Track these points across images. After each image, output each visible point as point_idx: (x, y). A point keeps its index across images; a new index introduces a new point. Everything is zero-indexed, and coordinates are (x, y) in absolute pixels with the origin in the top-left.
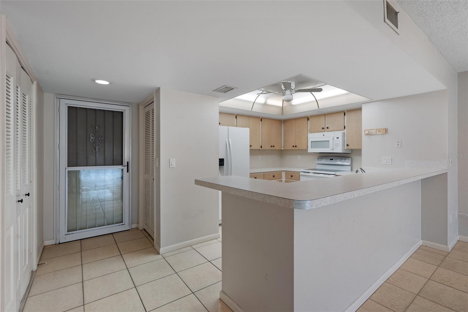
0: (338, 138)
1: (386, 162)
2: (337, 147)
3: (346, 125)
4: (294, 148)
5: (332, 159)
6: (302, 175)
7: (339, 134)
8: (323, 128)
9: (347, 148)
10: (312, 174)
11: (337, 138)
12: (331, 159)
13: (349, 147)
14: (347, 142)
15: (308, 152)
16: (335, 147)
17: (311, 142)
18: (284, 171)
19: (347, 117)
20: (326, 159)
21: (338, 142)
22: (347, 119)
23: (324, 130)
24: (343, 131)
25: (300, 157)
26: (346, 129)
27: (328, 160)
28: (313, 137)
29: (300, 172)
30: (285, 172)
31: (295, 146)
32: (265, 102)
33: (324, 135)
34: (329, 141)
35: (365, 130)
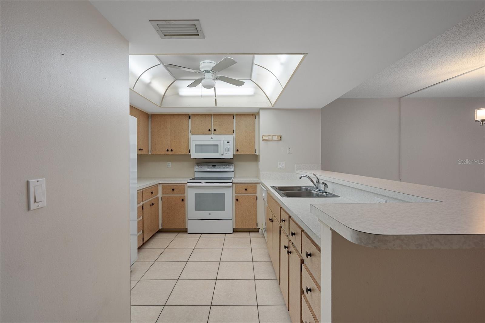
0: (229, 142)
1: (280, 167)
2: (227, 152)
3: (235, 129)
4: (168, 153)
5: (215, 166)
6: (190, 187)
7: (229, 138)
8: (209, 130)
9: (237, 154)
10: (205, 185)
11: (227, 142)
12: (213, 166)
13: (238, 153)
14: (236, 147)
15: (191, 157)
16: (225, 153)
17: (195, 145)
18: (159, 184)
19: (236, 121)
20: (208, 166)
21: (229, 147)
22: (236, 122)
23: (210, 132)
24: (233, 135)
25: (170, 164)
26: (235, 133)
27: (209, 167)
28: (196, 140)
29: (187, 183)
30: (161, 185)
31: (169, 150)
32: (150, 83)
33: (212, 138)
34: (218, 145)
35: (263, 136)
